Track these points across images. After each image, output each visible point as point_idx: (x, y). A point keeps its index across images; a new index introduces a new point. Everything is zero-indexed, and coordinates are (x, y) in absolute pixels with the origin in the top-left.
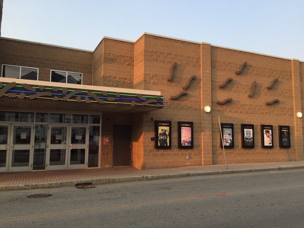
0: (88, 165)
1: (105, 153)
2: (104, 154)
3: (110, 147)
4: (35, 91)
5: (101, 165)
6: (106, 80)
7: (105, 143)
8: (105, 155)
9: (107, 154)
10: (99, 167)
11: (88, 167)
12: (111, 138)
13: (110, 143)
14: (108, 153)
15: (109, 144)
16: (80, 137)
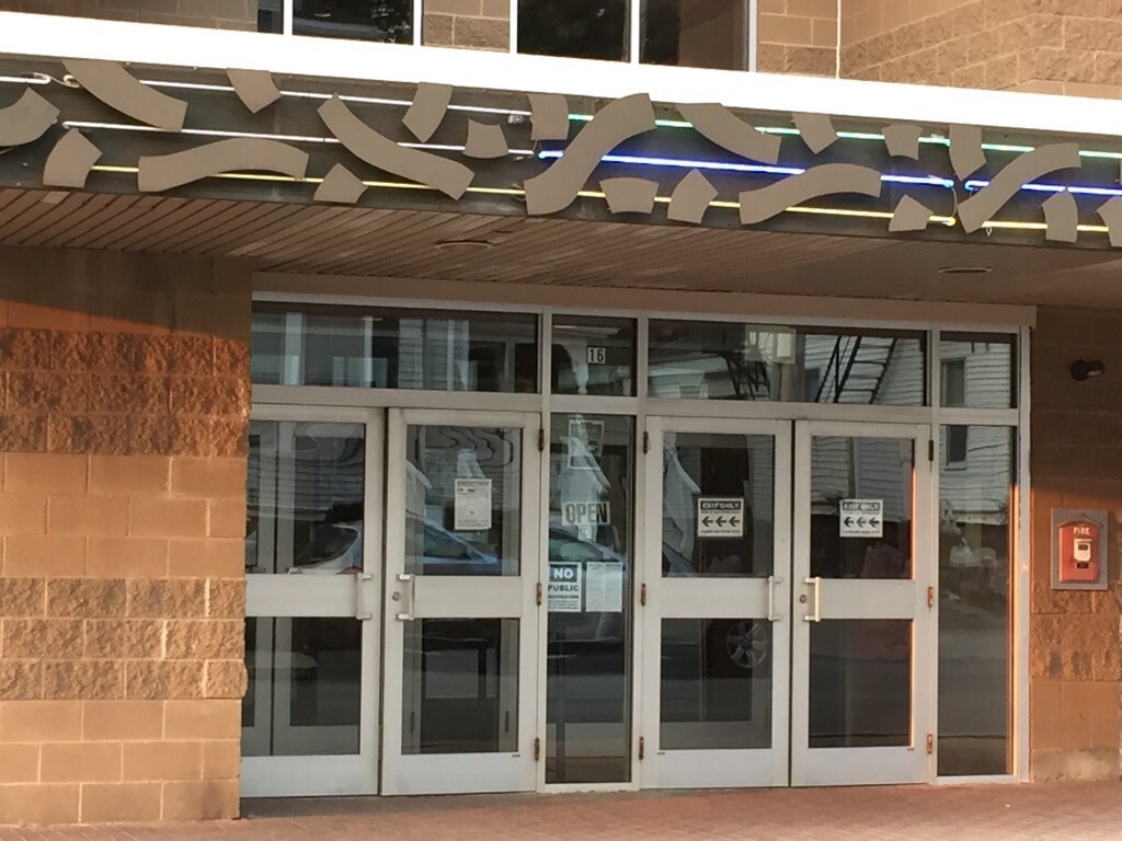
0: (934, 758)
1: (1066, 656)
2: (1055, 667)
3: (1100, 603)
4: (774, 157)
5: (1036, 761)
6: (1057, 32)
7: (1059, 576)
8: (1068, 669)
9: (1076, 670)
10: (1020, 772)
11: (940, 774)
12: (1105, 533)
13: (1104, 577)
14: (1087, 658)
15: (1096, 581)
16: (873, 522)
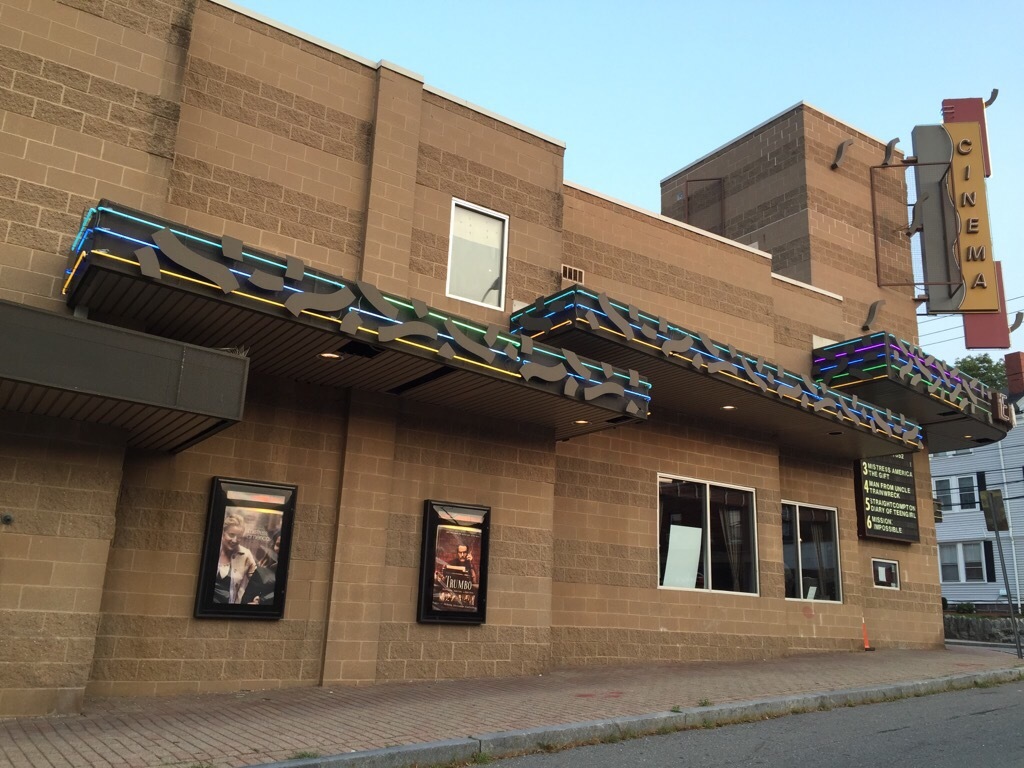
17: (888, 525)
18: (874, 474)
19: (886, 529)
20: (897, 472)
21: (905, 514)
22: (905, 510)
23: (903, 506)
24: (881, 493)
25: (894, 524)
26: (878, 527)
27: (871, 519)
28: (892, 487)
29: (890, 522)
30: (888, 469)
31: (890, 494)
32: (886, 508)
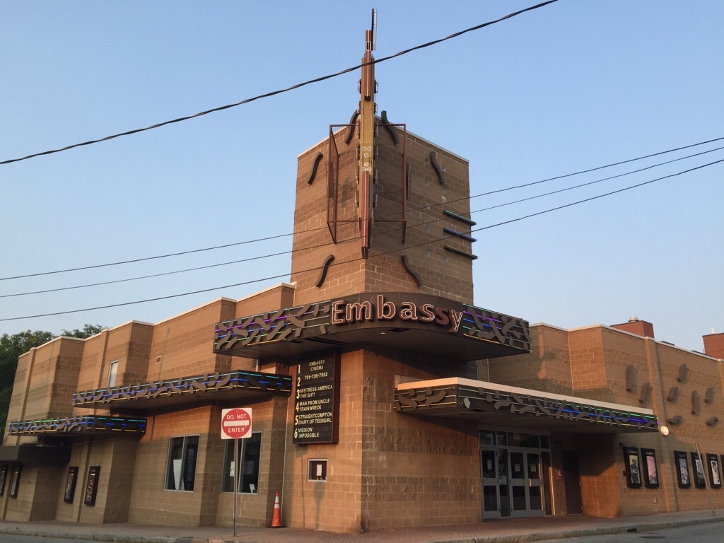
17: (309, 433)
18: (304, 396)
19: (308, 436)
20: (322, 388)
21: (323, 421)
22: (323, 418)
23: (322, 415)
24: (308, 409)
25: (314, 431)
26: (302, 436)
27: (297, 431)
28: (316, 402)
29: (311, 429)
30: (315, 389)
31: (314, 408)
32: (309, 419)
